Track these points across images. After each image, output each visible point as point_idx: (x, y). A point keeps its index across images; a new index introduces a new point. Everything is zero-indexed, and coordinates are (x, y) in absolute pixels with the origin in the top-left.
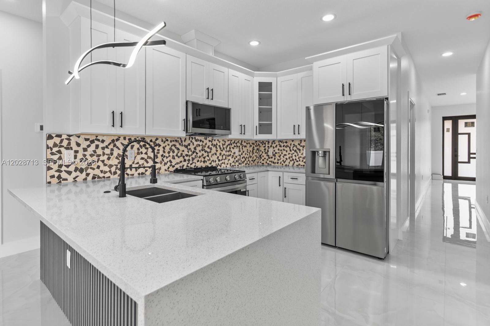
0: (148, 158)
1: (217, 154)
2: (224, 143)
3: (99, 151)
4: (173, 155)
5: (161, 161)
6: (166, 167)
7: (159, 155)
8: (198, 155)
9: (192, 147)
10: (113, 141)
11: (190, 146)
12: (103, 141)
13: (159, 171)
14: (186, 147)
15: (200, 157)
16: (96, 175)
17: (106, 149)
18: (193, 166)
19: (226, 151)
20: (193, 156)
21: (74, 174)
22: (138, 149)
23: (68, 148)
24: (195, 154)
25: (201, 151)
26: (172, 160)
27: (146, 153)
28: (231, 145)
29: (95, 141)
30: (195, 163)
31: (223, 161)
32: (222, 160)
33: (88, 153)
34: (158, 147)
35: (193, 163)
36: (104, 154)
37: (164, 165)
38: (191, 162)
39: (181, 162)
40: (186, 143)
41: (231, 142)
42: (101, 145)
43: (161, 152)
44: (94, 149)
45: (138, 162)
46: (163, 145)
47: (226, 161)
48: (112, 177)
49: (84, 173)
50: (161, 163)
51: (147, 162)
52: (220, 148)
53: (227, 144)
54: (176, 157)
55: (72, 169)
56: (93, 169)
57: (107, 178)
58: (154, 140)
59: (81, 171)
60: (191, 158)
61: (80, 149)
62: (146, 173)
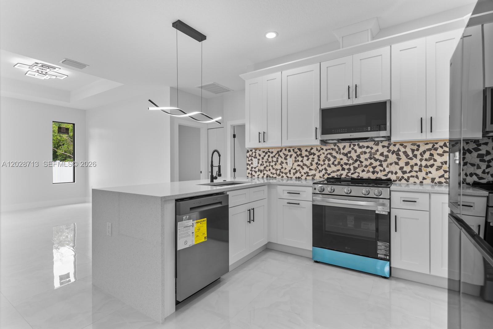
0: (303, 165)
1: (399, 163)
2: (415, 148)
3: (270, 160)
4: (328, 164)
5: (316, 168)
6: (321, 174)
7: (314, 163)
8: (364, 164)
9: (354, 155)
10: (278, 152)
11: (350, 154)
12: (272, 153)
13: (314, 177)
14: (346, 155)
15: (366, 166)
16: (268, 175)
17: (274, 158)
18: (355, 176)
19: (421, 160)
20: (356, 165)
21: (258, 173)
22: (295, 158)
23: (255, 157)
24: (358, 163)
25: (369, 159)
26: (328, 168)
27: (302, 161)
28: (436, 149)
29: (268, 153)
30: (359, 173)
31: (414, 174)
32: (410, 172)
33: (264, 161)
34: (313, 155)
35: (356, 172)
36: (273, 161)
37: (319, 172)
38: (352, 171)
39: (338, 170)
40: (345, 151)
41: (434, 146)
42: (271, 155)
43: (316, 161)
44: (267, 158)
45: (295, 168)
46: (318, 154)
47: (421, 175)
48: (277, 177)
49: (262, 173)
50: (316, 170)
51: (303, 169)
52: (407, 156)
53: (422, 149)
54: (332, 166)
55: (257, 170)
56: (267, 171)
57: (274, 178)
58: (309, 150)
59: (261, 171)
60: (352, 167)
61: (260, 158)
62: (302, 178)
